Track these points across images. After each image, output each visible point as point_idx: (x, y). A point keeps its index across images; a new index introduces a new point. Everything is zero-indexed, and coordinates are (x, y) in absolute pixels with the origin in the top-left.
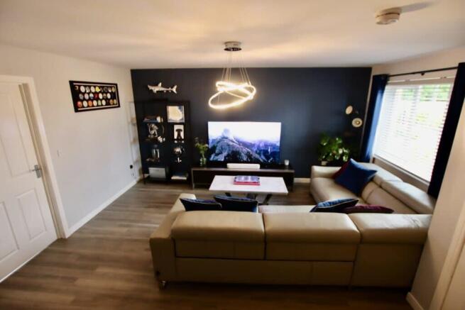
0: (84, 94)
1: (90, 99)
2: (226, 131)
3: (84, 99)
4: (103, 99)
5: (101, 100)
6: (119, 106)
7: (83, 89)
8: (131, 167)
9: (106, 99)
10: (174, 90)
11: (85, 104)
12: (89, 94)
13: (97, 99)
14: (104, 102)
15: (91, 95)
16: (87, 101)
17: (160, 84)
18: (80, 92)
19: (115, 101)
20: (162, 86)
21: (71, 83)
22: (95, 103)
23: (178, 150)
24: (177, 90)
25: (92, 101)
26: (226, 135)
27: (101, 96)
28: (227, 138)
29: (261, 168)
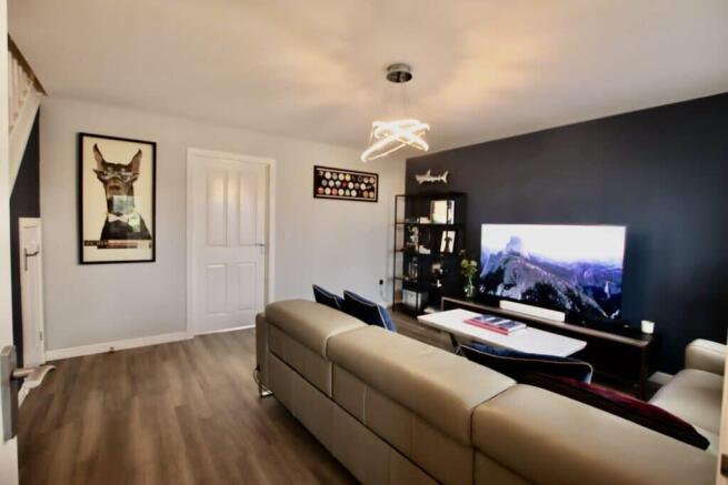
0: (328, 180)
1: (335, 186)
2: (514, 241)
3: (328, 186)
4: (354, 188)
5: (350, 190)
6: (376, 201)
7: (328, 175)
8: (381, 282)
9: (359, 189)
10: (444, 178)
11: (328, 191)
12: (335, 181)
13: (346, 188)
14: (354, 193)
15: (338, 183)
16: (332, 188)
17: (429, 173)
18: (324, 178)
19: (372, 194)
20: (431, 174)
21: (316, 167)
22: (341, 192)
23: (437, 267)
24: (447, 179)
25: (338, 189)
26: (516, 249)
27: (351, 185)
28: (518, 255)
29: (567, 321)
